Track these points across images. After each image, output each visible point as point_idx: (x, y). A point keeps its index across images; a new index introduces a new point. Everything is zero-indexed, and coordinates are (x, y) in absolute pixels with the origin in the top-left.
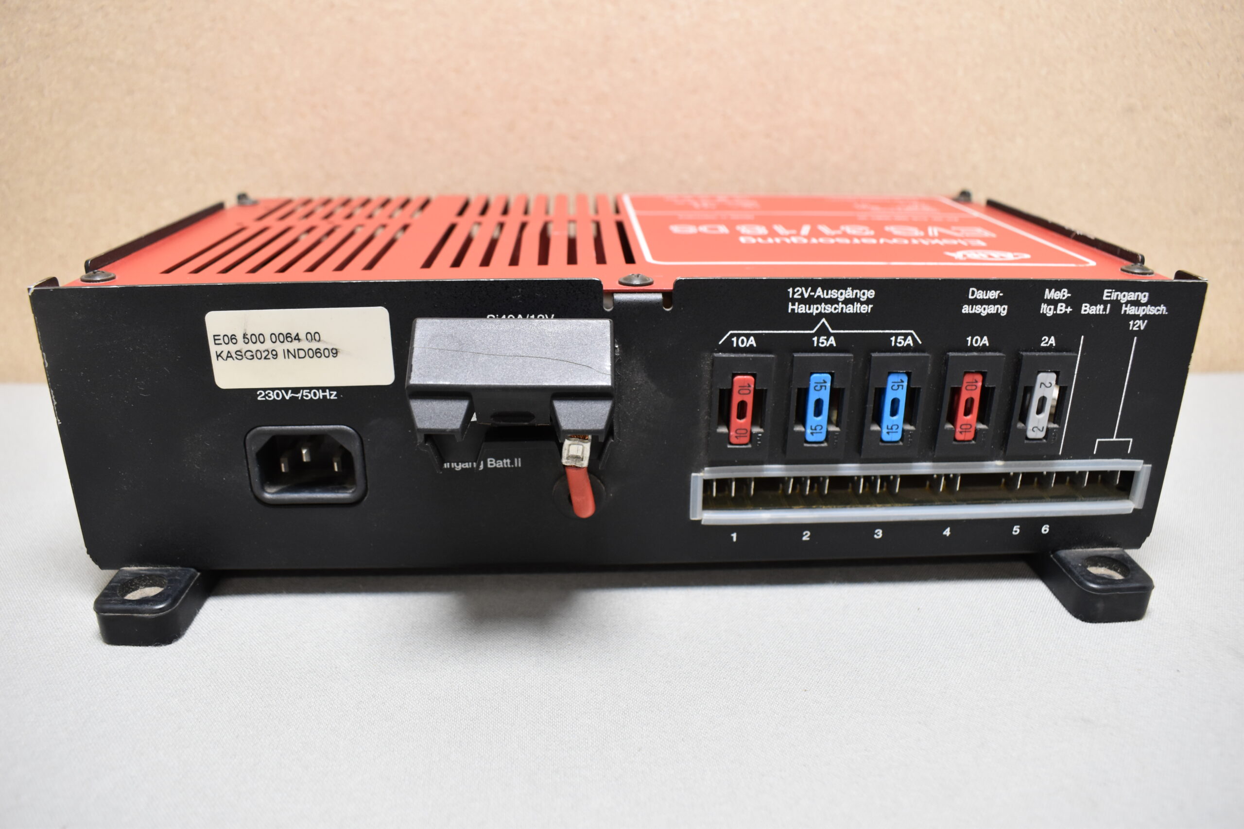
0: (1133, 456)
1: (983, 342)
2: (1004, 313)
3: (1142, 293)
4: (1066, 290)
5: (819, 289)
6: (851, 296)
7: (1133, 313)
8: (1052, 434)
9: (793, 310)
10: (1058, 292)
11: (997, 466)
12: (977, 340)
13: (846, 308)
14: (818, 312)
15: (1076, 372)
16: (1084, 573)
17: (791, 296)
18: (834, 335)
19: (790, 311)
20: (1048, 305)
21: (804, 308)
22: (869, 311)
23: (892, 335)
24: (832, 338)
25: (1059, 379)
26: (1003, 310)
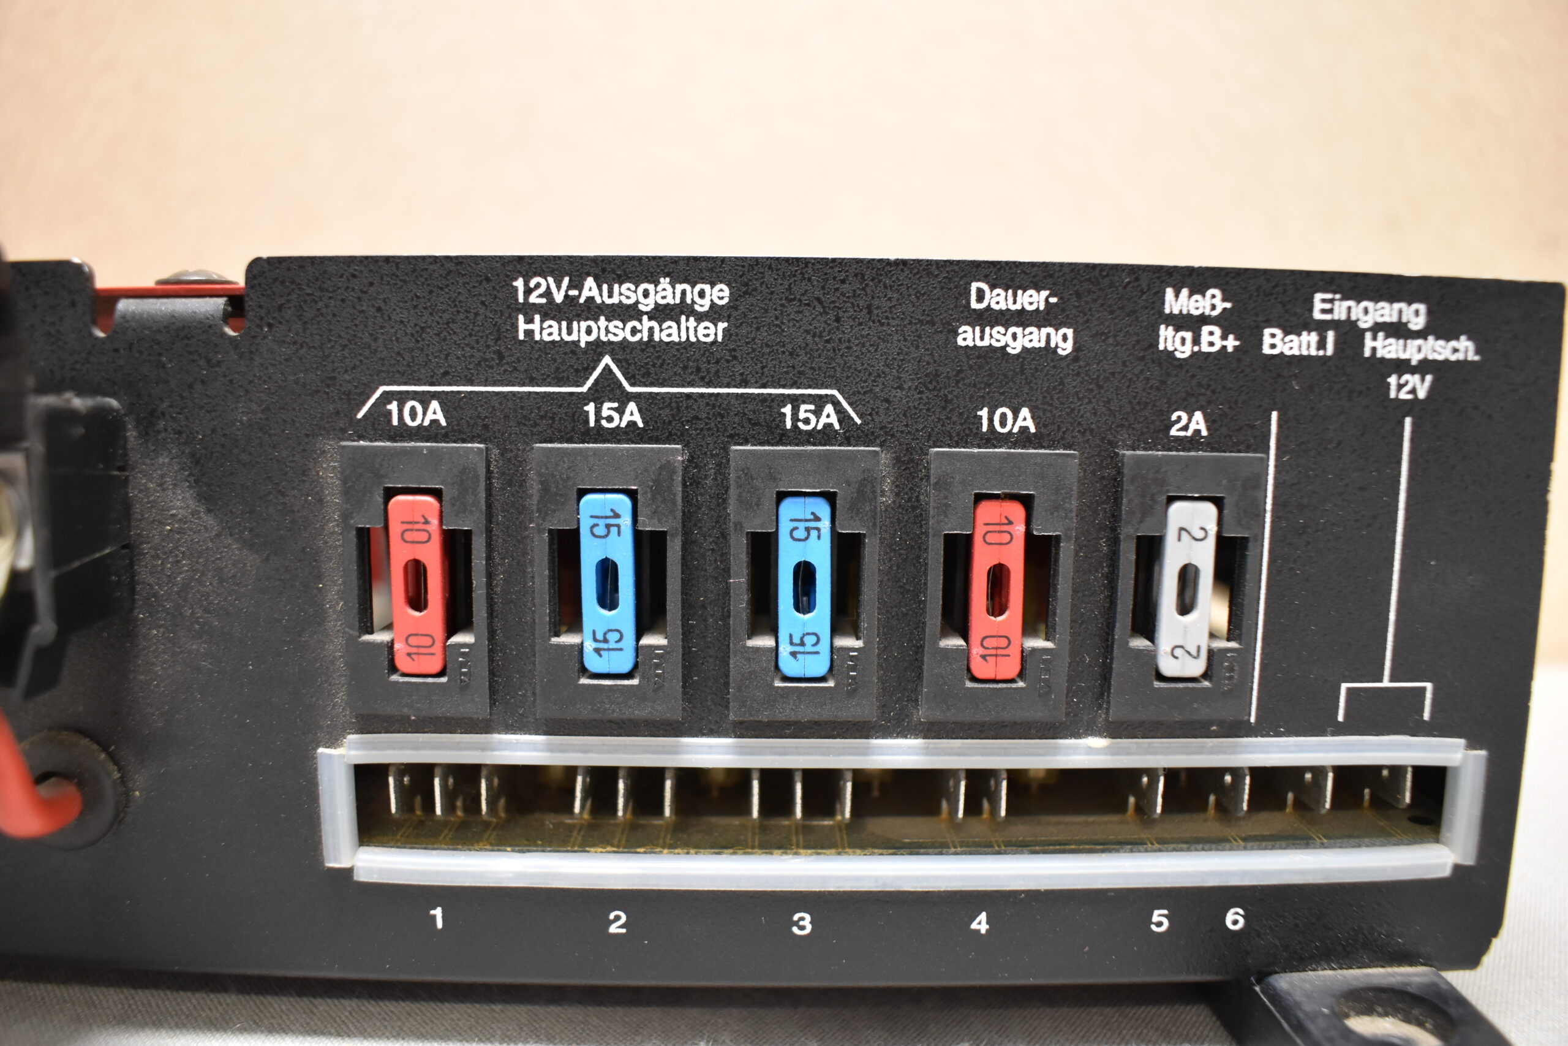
0: (1437, 728)
1: (1020, 423)
2: (1066, 348)
3: (1410, 303)
4: (1217, 292)
5: (590, 282)
6: (670, 300)
7: (1393, 356)
8: (1222, 663)
9: (529, 333)
10: (1198, 297)
11: (1090, 751)
12: (1003, 416)
13: (661, 330)
14: (592, 338)
15: (1269, 507)
16: (1334, 1033)
17: (521, 299)
18: (636, 397)
19: (521, 337)
20: (1177, 330)
21: (555, 330)
22: (720, 339)
23: (783, 400)
24: (632, 406)
25: (1225, 519)
26: (1063, 341)
